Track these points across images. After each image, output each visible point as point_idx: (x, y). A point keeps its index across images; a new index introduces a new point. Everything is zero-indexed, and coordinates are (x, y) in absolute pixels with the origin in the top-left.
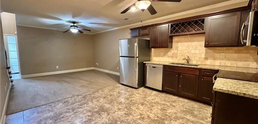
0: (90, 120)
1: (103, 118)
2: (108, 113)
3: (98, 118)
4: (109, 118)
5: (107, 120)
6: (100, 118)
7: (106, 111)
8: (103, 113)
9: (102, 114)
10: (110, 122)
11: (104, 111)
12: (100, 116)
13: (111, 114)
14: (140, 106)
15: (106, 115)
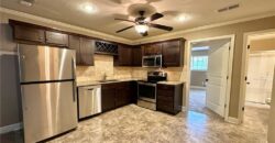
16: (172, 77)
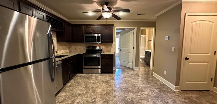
0: (140, 99)
1: (131, 96)
2: (125, 98)
3: (135, 98)
4: (127, 94)
5: (129, 94)
6: (133, 97)
7: (125, 100)
8: (128, 100)
9: (130, 99)
10: (128, 92)
11: (127, 101)
12: (132, 99)
13: (124, 96)
14: (81, 93)
15: (127, 97)
16: (106, 50)
